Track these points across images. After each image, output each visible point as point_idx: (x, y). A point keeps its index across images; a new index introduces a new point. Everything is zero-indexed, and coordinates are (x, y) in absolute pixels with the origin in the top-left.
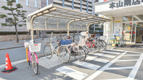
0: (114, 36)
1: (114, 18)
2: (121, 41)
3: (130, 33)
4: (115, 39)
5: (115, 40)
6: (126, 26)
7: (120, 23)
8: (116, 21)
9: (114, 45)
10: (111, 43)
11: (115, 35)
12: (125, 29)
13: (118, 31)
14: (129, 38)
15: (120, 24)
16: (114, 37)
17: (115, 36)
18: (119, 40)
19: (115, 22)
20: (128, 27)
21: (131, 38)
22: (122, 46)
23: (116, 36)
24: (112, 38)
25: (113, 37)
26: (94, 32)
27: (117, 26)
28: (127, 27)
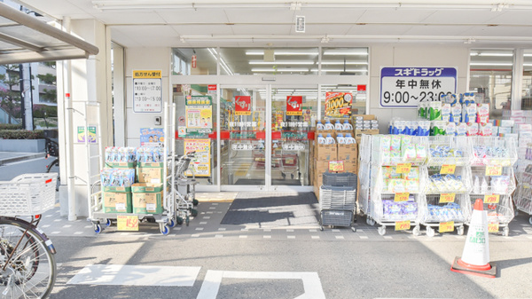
0: (125, 160)
1: (127, 51)
2: (169, 191)
3: (210, 136)
4: (136, 181)
5: (135, 188)
6: (189, 102)
7: (157, 82)
8: (139, 70)
9: (128, 222)
10: (113, 209)
11: (133, 157)
12: (187, 116)
13: (153, 125)
14: (208, 166)
15: (158, 88)
16: (129, 172)
17: (134, 164)
18: (162, 189)
19: (133, 75)
20: (199, 108)
21: (216, 165)
22: (180, 222)
23: (143, 164)
24: (113, 174)
25: (121, 172)
26: (29, 127)
27: (145, 99)
28: (197, 105)
